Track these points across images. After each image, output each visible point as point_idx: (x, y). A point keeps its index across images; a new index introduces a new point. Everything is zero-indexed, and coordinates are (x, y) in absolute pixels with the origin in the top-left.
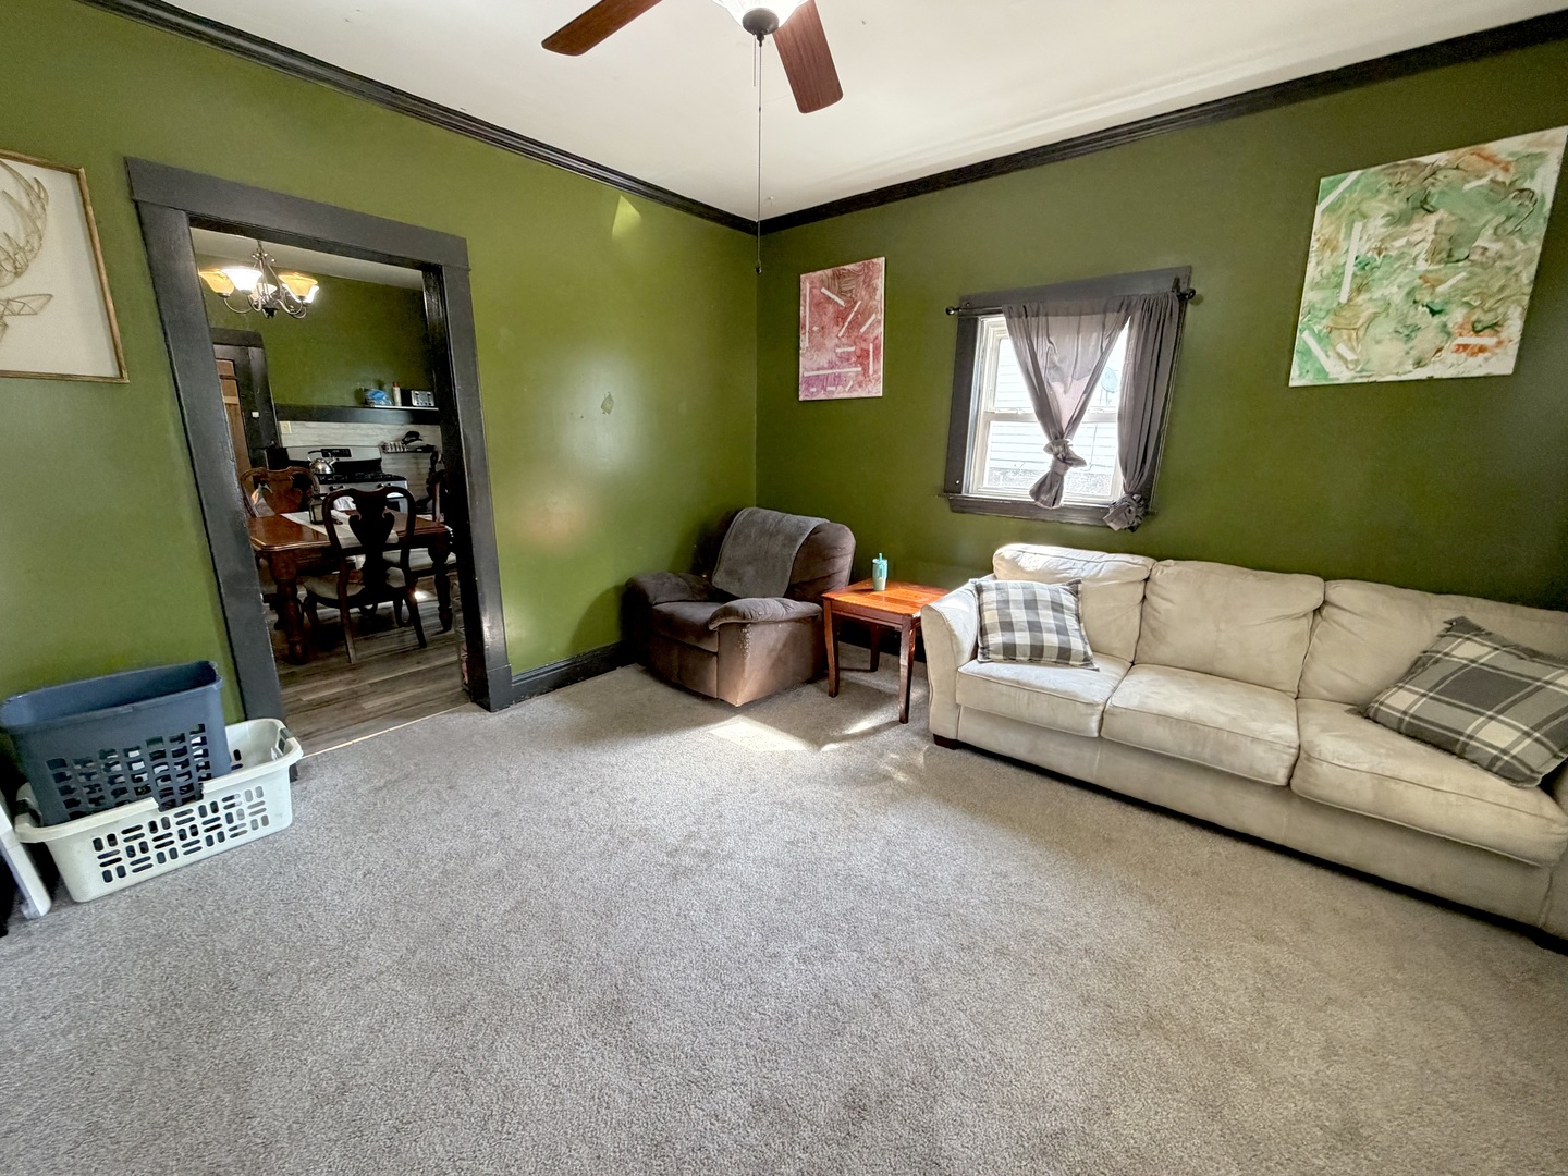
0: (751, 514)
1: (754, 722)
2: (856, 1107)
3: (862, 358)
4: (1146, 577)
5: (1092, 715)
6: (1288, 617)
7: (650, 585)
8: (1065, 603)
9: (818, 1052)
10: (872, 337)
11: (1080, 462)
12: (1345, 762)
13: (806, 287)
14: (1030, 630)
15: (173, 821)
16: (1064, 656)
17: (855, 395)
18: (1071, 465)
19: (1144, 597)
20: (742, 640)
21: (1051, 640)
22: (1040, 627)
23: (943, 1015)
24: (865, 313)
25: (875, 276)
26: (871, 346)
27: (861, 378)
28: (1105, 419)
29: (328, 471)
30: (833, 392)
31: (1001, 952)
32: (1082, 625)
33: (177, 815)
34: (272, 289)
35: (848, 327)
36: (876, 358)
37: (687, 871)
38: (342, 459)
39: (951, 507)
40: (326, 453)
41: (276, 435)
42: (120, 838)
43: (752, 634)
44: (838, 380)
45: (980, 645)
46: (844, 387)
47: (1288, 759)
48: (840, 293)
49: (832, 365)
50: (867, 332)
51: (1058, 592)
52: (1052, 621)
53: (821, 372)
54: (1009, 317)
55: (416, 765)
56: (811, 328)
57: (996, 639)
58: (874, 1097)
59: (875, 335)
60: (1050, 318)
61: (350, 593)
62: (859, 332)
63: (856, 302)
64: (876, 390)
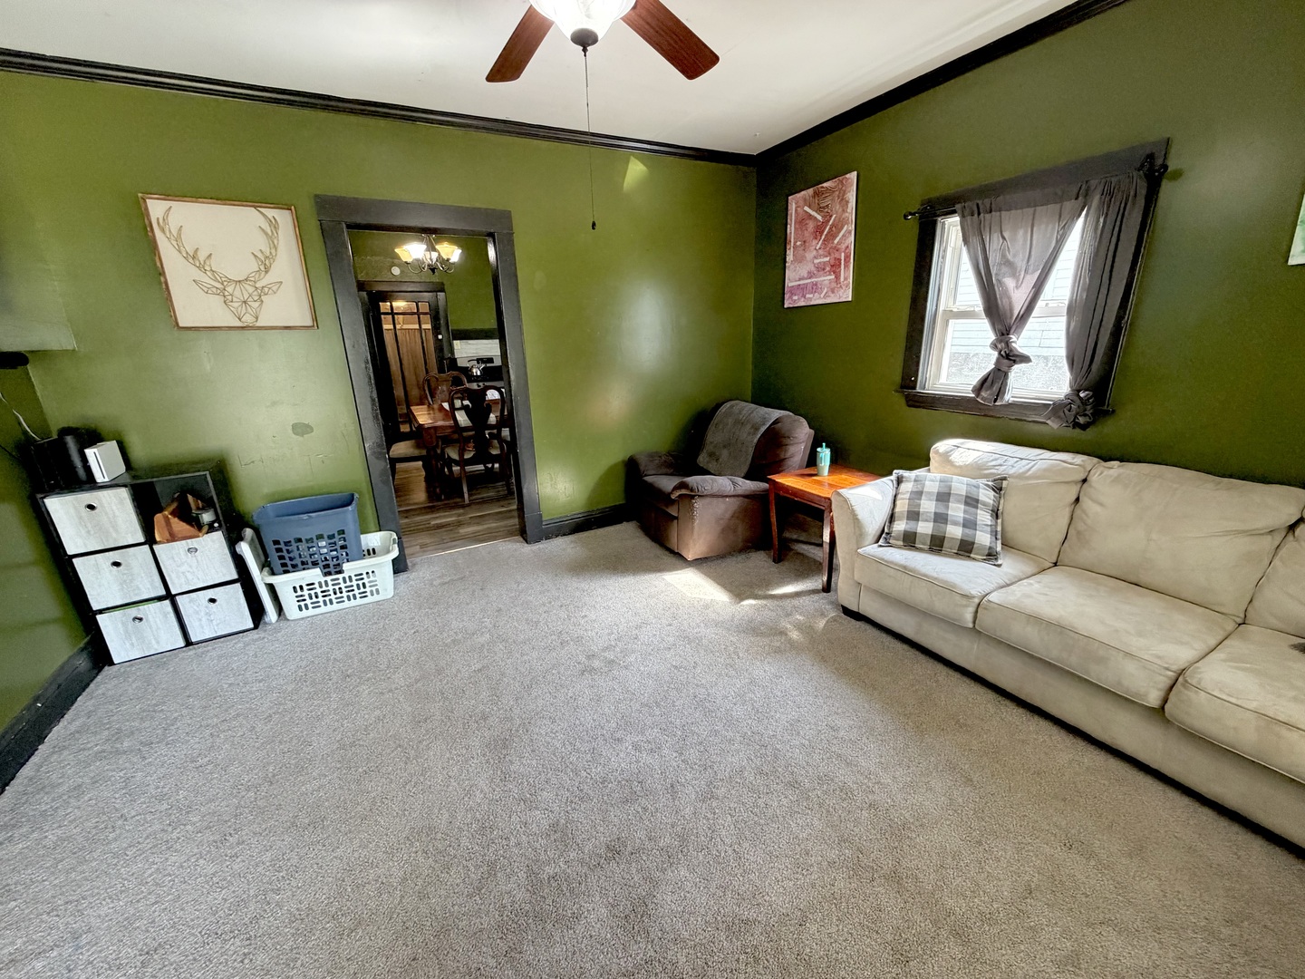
0: (732, 407)
1: (702, 575)
2: (614, 851)
3: (835, 267)
4: (1082, 476)
5: (966, 606)
6: (1244, 532)
7: (643, 462)
8: (982, 498)
9: (610, 808)
10: (843, 246)
11: (1025, 359)
12: (1229, 695)
13: (792, 207)
14: (935, 521)
15: (330, 583)
16: (966, 549)
17: (828, 301)
18: (1015, 362)
19: (1077, 500)
20: (692, 508)
21: (955, 532)
22: (947, 520)
23: (714, 813)
24: (837, 227)
25: (848, 190)
26: (843, 254)
27: (834, 285)
28: (1055, 314)
29: (479, 373)
30: (811, 299)
31: (794, 785)
32: (999, 521)
33: (332, 580)
34: (435, 255)
35: (824, 240)
36: (846, 266)
37: (592, 670)
38: (488, 365)
39: (907, 401)
40: (479, 360)
41: (452, 350)
42: (305, 588)
43: (698, 504)
44: (815, 288)
45: (886, 530)
46: (820, 294)
47: (1164, 682)
48: (820, 209)
49: (811, 275)
50: (839, 243)
51: (978, 487)
52: (962, 515)
53: (801, 282)
54: (963, 216)
55: (470, 572)
56: (795, 243)
57: (900, 526)
58: (629, 849)
59: (846, 245)
60: (1003, 213)
61: (466, 457)
62: (833, 243)
63: (831, 216)
64: (846, 295)
